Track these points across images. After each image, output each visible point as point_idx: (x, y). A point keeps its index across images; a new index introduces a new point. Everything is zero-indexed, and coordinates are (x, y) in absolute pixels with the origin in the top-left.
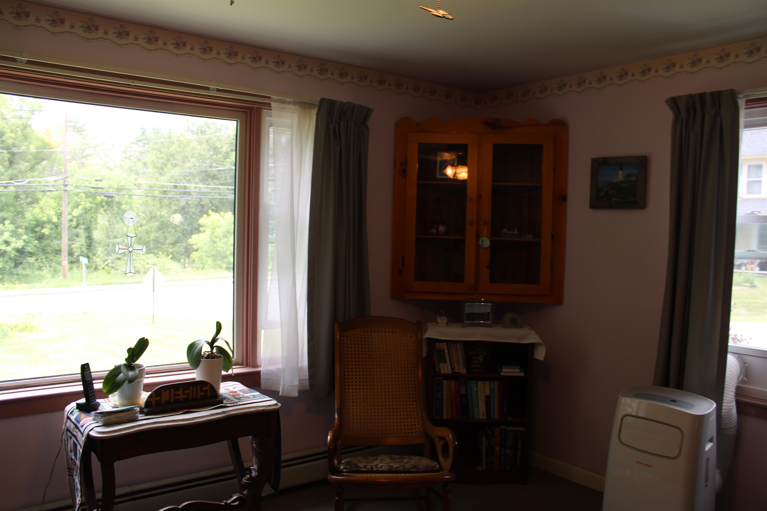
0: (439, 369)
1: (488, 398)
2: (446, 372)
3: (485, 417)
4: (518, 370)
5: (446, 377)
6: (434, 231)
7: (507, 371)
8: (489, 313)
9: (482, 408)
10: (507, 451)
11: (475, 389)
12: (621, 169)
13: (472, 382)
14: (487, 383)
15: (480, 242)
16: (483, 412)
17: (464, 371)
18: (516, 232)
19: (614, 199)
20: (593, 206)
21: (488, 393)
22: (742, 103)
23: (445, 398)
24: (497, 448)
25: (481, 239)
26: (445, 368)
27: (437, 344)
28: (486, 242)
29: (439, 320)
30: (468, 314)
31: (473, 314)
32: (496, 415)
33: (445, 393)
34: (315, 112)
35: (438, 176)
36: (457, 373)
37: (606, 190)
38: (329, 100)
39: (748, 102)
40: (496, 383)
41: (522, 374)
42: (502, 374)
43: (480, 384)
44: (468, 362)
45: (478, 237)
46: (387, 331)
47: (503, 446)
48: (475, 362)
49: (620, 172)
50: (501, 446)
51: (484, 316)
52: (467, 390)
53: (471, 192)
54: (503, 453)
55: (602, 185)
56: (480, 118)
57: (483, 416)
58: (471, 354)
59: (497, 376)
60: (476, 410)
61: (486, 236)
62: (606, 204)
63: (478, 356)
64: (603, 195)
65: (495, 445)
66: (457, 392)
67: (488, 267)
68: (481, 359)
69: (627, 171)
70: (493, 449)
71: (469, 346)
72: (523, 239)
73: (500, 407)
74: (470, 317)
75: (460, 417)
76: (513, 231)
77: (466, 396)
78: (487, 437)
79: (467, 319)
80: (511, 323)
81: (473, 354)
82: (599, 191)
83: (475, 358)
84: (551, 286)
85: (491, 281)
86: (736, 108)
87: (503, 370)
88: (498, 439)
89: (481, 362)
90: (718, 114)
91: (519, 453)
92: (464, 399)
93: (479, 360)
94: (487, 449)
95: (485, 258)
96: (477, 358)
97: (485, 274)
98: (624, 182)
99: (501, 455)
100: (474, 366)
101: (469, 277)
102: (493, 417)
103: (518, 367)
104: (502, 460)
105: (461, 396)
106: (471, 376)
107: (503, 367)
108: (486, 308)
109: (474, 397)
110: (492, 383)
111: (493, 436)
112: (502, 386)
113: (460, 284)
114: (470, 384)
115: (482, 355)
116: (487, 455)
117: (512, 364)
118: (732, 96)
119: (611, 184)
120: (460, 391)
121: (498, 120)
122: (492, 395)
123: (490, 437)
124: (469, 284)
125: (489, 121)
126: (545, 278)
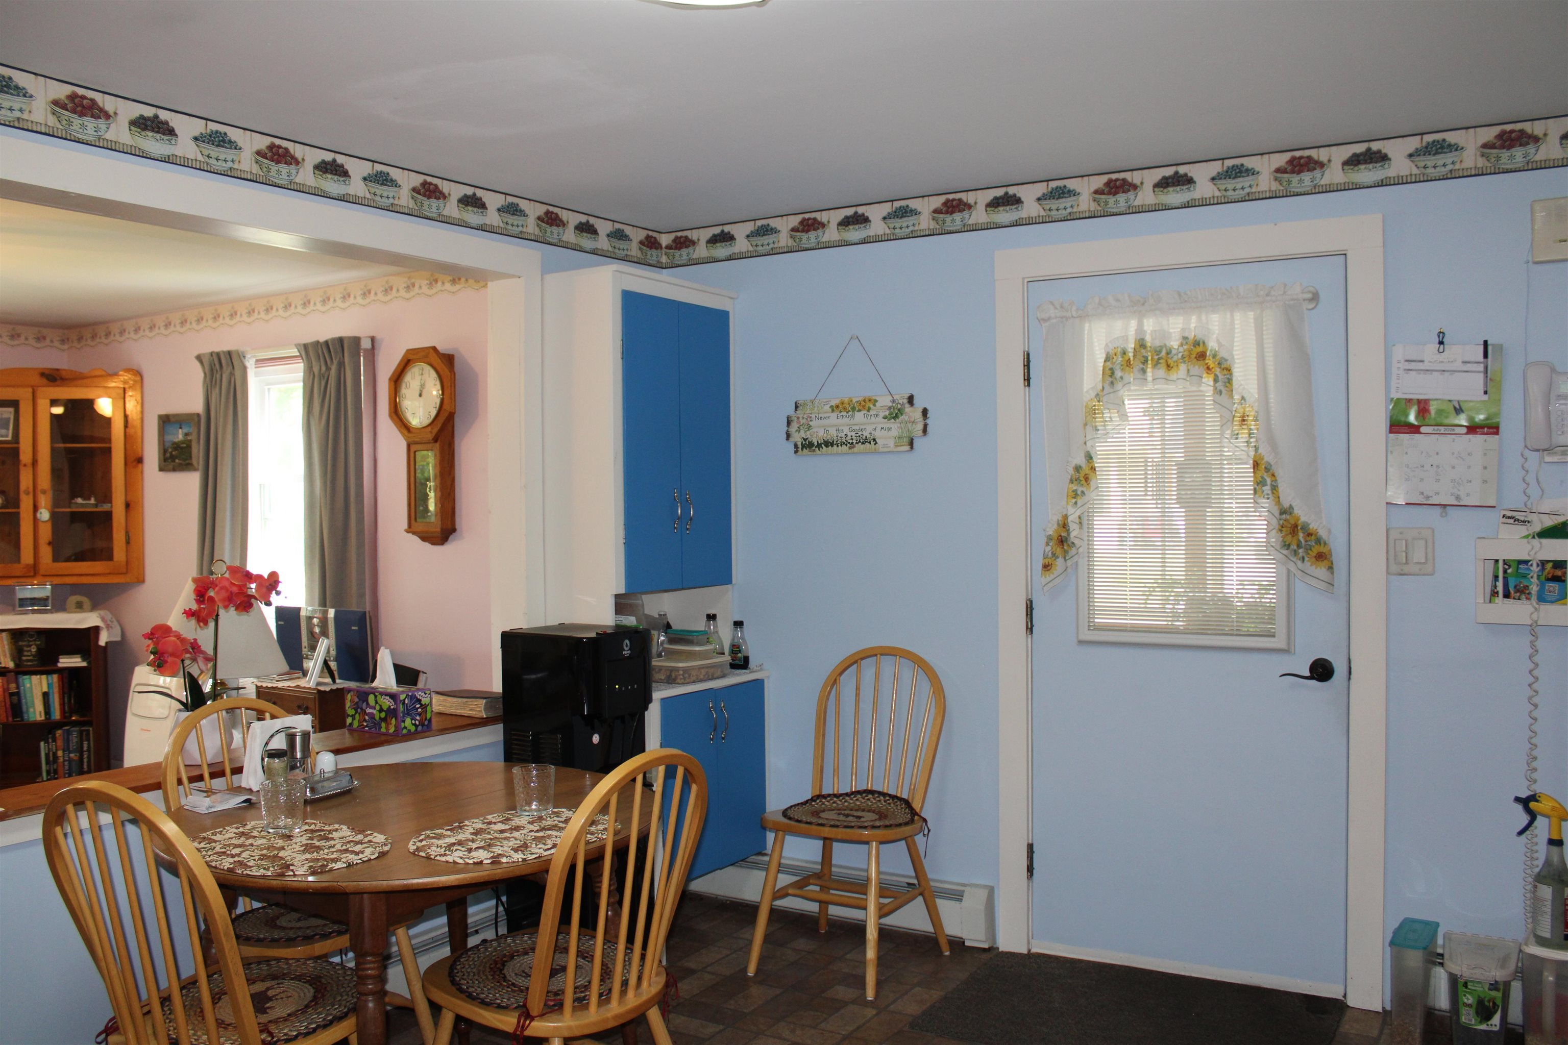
1: (46, 695)
3: (43, 718)
4: (79, 660)
7: (66, 662)
8: (48, 597)
9: (39, 707)
10: (72, 755)
11: (28, 685)
12: (181, 428)
13: (25, 677)
14: (44, 677)
15: (38, 515)
16: (40, 712)
17: (11, 665)
18: (93, 501)
19: (177, 461)
20: (161, 469)
21: (45, 689)
22: (250, 363)
24: (60, 753)
25: (39, 512)
28: (44, 515)
30: (21, 600)
31: (27, 599)
32: (56, 715)
36: (4, 668)
37: (170, 450)
39: (257, 361)
40: (55, 677)
41: (84, 664)
42: (60, 665)
43: (35, 678)
44: (18, 654)
45: (36, 508)
47: (66, 749)
48: (26, 653)
49: (180, 430)
50: (64, 751)
51: (43, 601)
52: (18, 687)
53: (25, 456)
54: (66, 758)
55: (167, 444)
56: (37, 369)
57: (41, 717)
58: (21, 643)
59: (55, 668)
60: (31, 710)
61: (45, 508)
62: (171, 467)
63: (30, 646)
64: (168, 455)
65: (57, 750)
66: (5, 690)
67: (49, 544)
68: (34, 649)
69: (186, 430)
70: (55, 754)
71: (17, 635)
72: (99, 509)
73: (61, 705)
74: (23, 602)
75: (10, 719)
76: (89, 499)
77: (18, 694)
78: (47, 742)
79: (21, 606)
80: (77, 607)
81: (24, 644)
82: (165, 451)
83: (25, 649)
84: (127, 562)
85: (56, 559)
86: (244, 369)
87: (61, 660)
88: (60, 743)
89: (34, 653)
90: (232, 374)
91: (85, 756)
92: (15, 698)
93: (30, 651)
94: (47, 755)
95: (46, 533)
96: (29, 649)
97: (46, 552)
98: (183, 442)
99: (64, 761)
100: (24, 658)
101: (27, 556)
102: (53, 718)
103: (79, 656)
104: (67, 767)
105: (12, 694)
106: (21, 670)
107: (61, 657)
108: (44, 591)
109: (28, 695)
110: (50, 677)
111: (54, 740)
112: (61, 679)
113: (16, 565)
114: (21, 680)
115: (35, 645)
116: (48, 763)
117: (70, 652)
118: (241, 356)
119: (174, 443)
120: (8, 689)
121: (58, 370)
122: (51, 691)
123: (50, 740)
124: (28, 565)
125: (47, 372)
126: (119, 553)
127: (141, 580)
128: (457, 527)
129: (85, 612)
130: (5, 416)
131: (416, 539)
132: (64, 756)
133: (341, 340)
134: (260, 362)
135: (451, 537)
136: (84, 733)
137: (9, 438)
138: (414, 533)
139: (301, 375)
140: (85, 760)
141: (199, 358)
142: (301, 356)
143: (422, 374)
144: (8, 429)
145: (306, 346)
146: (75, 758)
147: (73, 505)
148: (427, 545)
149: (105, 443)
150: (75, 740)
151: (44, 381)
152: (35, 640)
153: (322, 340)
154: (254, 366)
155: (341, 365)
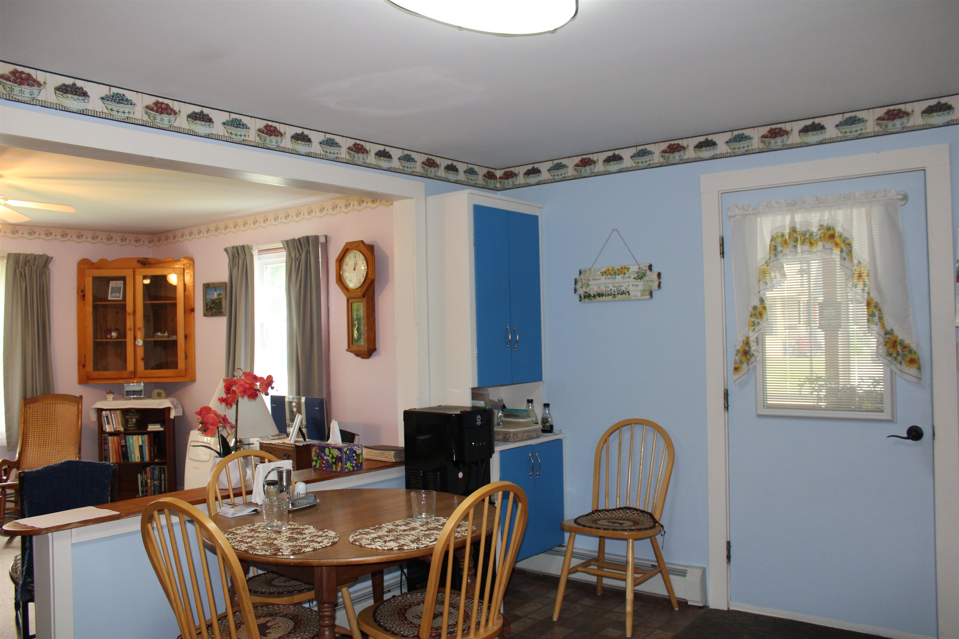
0: (106, 429)
1: (141, 447)
2: (110, 431)
3: (139, 460)
4: (159, 426)
5: (111, 434)
6: (109, 336)
7: (152, 428)
8: (142, 390)
9: (137, 454)
10: (155, 482)
11: (131, 441)
12: (216, 291)
13: (130, 436)
14: (140, 436)
15: (137, 343)
16: (138, 457)
17: (122, 429)
18: (166, 334)
19: (214, 310)
20: (205, 315)
21: (141, 443)
22: (255, 253)
23: (110, 448)
24: (149, 481)
25: (137, 341)
26: (108, 428)
27: (104, 413)
28: (140, 342)
29: (108, 396)
30: (127, 392)
31: (130, 391)
32: (147, 459)
33: (110, 445)
34: (5, 261)
35: (109, 298)
36: (118, 431)
37: (210, 304)
38: (15, 254)
39: (259, 251)
40: (146, 437)
41: (162, 429)
42: (149, 430)
43: (135, 437)
44: (125, 423)
45: (135, 339)
46: (59, 403)
47: (152, 479)
48: (130, 423)
49: (215, 292)
50: (151, 480)
51: (139, 393)
52: (126, 442)
53: (129, 309)
54: (152, 484)
55: (208, 301)
56: (135, 258)
57: (138, 459)
58: (127, 417)
59: (145, 431)
60: (133, 456)
61: (140, 338)
62: (210, 314)
63: (132, 418)
64: (208, 307)
65: (147, 479)
66: (119, 443)
67: (142, 359)
68: (134, 420)
69: (218, 292)
70: (146, 481)
71: (125, 412)
72: (170, 339)
73: (149, 452)
74: (129, 393)
75: (122, 461)
76: (165, 333)
77: (126, 446)
78: (142, 474)
79: (127, 395)
80: (158, 396)
81: (129, 417)
82: (207, 305)
83: (129, 420)
84: (186, 370)
85: (146, 368)
86: (252, 256)
87: (149, 427)
88: (149, 474)
89: (134, 423)
90: (245, 259)
91: (163, 483)
92: (124, 449)
93: (132, 421)
94: (142, 482)
95: (140, 353)
96: (131, 420)
97: (141, 365)
98: (217, 299)
99: (151, 485)
100: (129, 426)
101: (130, 367)
102: (145, 460)
103: (159, 424)
104: (153, 489)
105: (122, 446)
106: (127, 432)
107: (149, 425)
108: (140, 387)
109: (131, 447)
110: (143, 437)
111: (146, 473)
112: (149, 438)
113: (124, 372)
114: (127, 438)
115: (135, 418)
116: (142, 486)
117: (154, 422)
118: (250, 248)
119: (212, 300)
120: (121, 443)
121: (147, 259)
122: (144, 445)
123: (143, 473)
124: (131, 372)
125: (141, 260)
126: (181, 364)
127: (193, 380)
128: (377, 347)
129: (162, 399)
130: (118, 286)
131: (352, 355)
132: (151, 483)
133: (307, 238)
134: (261, 252)
135: (373, 354)
136: (162, 470)
137: (121, 298)
138: (351, 352)
139: (284, 259)
140: (163, 485)
141: (226, 250)
142: (284, 247)
143: (355, 257)
144: (120, 293)
145: (287, 242)
146: (158, 484)
147: (155, 337)
148: (359, 359)
149: (173, 300)
150: (157, 473)
151: (140, 265)
152: (135, 415)
153: (296, 238)
154: (257, 254)
155: (308, 252)
